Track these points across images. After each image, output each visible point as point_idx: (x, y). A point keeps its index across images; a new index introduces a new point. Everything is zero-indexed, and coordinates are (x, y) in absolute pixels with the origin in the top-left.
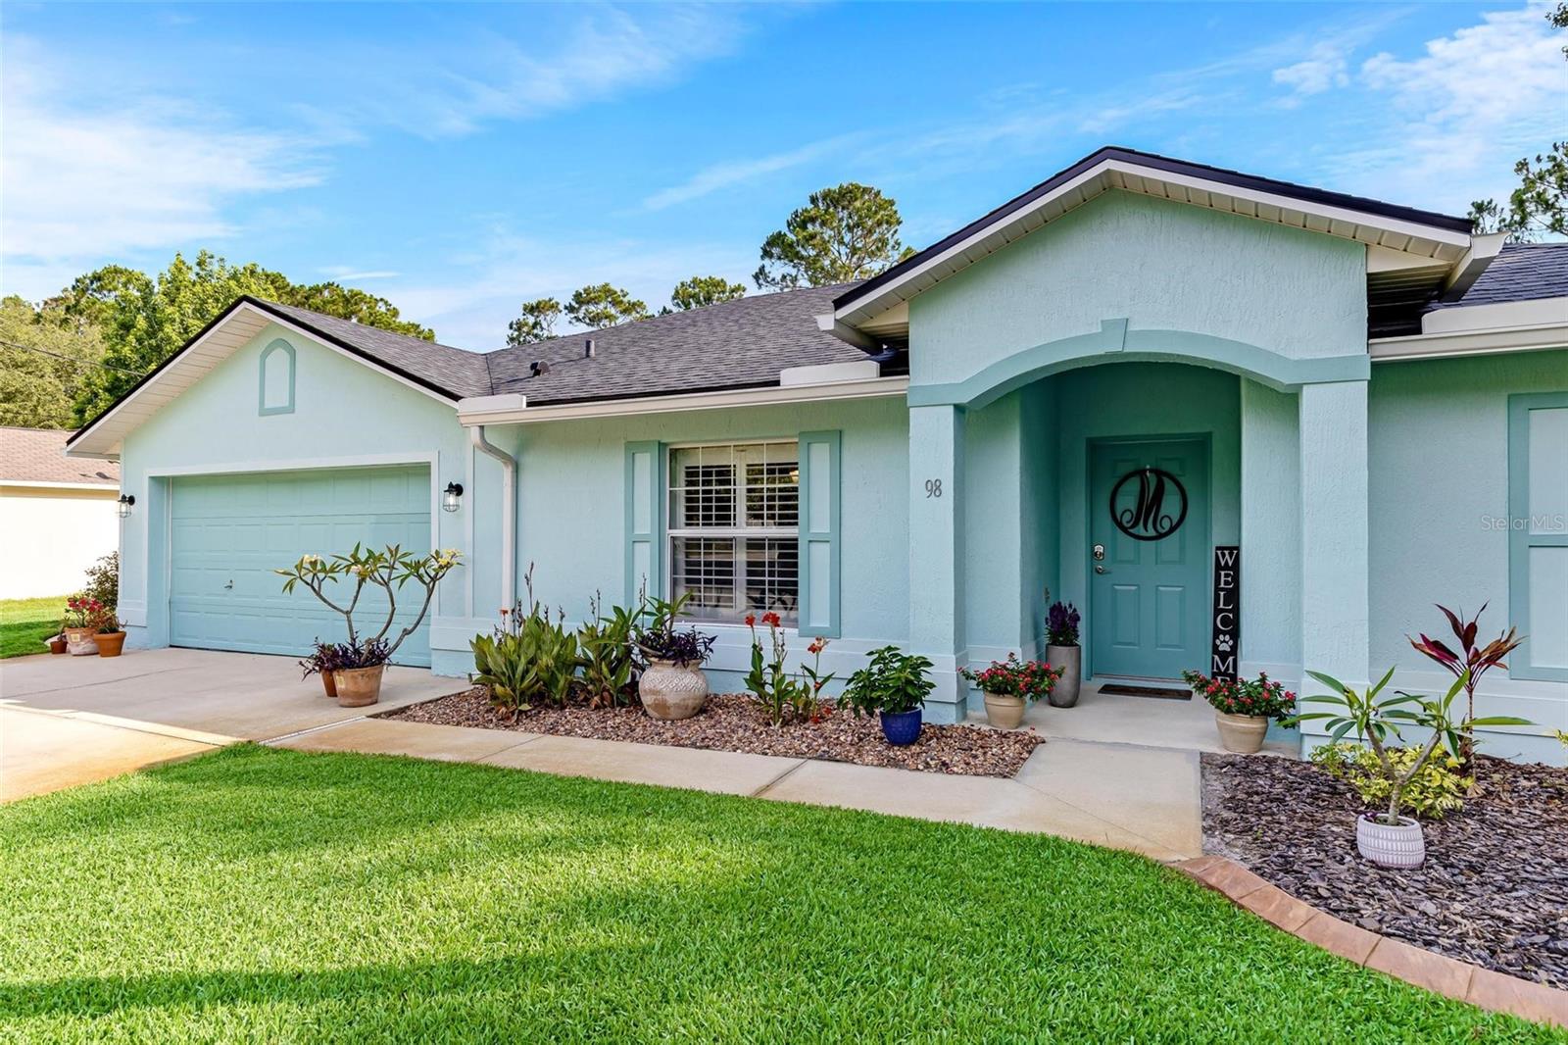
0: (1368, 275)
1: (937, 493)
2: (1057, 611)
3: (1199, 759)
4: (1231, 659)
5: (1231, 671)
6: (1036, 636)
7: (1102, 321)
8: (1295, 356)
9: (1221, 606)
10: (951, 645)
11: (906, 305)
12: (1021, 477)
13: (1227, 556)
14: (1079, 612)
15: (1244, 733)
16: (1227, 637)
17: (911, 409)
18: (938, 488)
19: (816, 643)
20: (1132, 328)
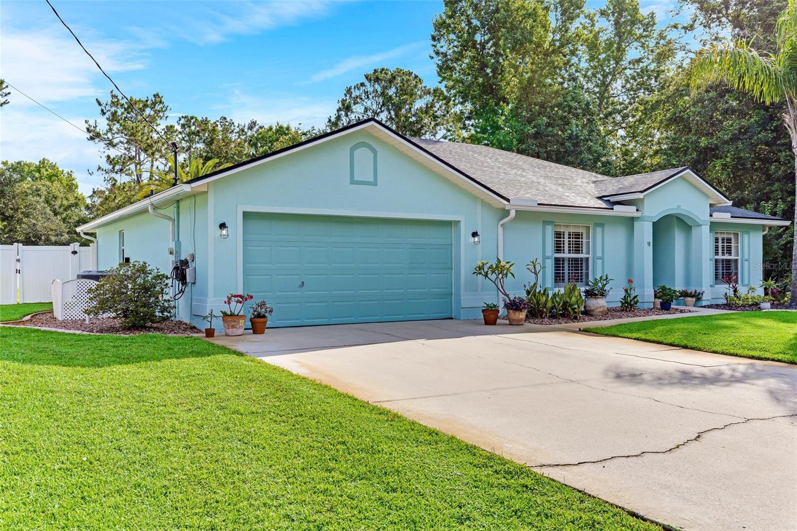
1: (650, 245)
20: (681, 208)
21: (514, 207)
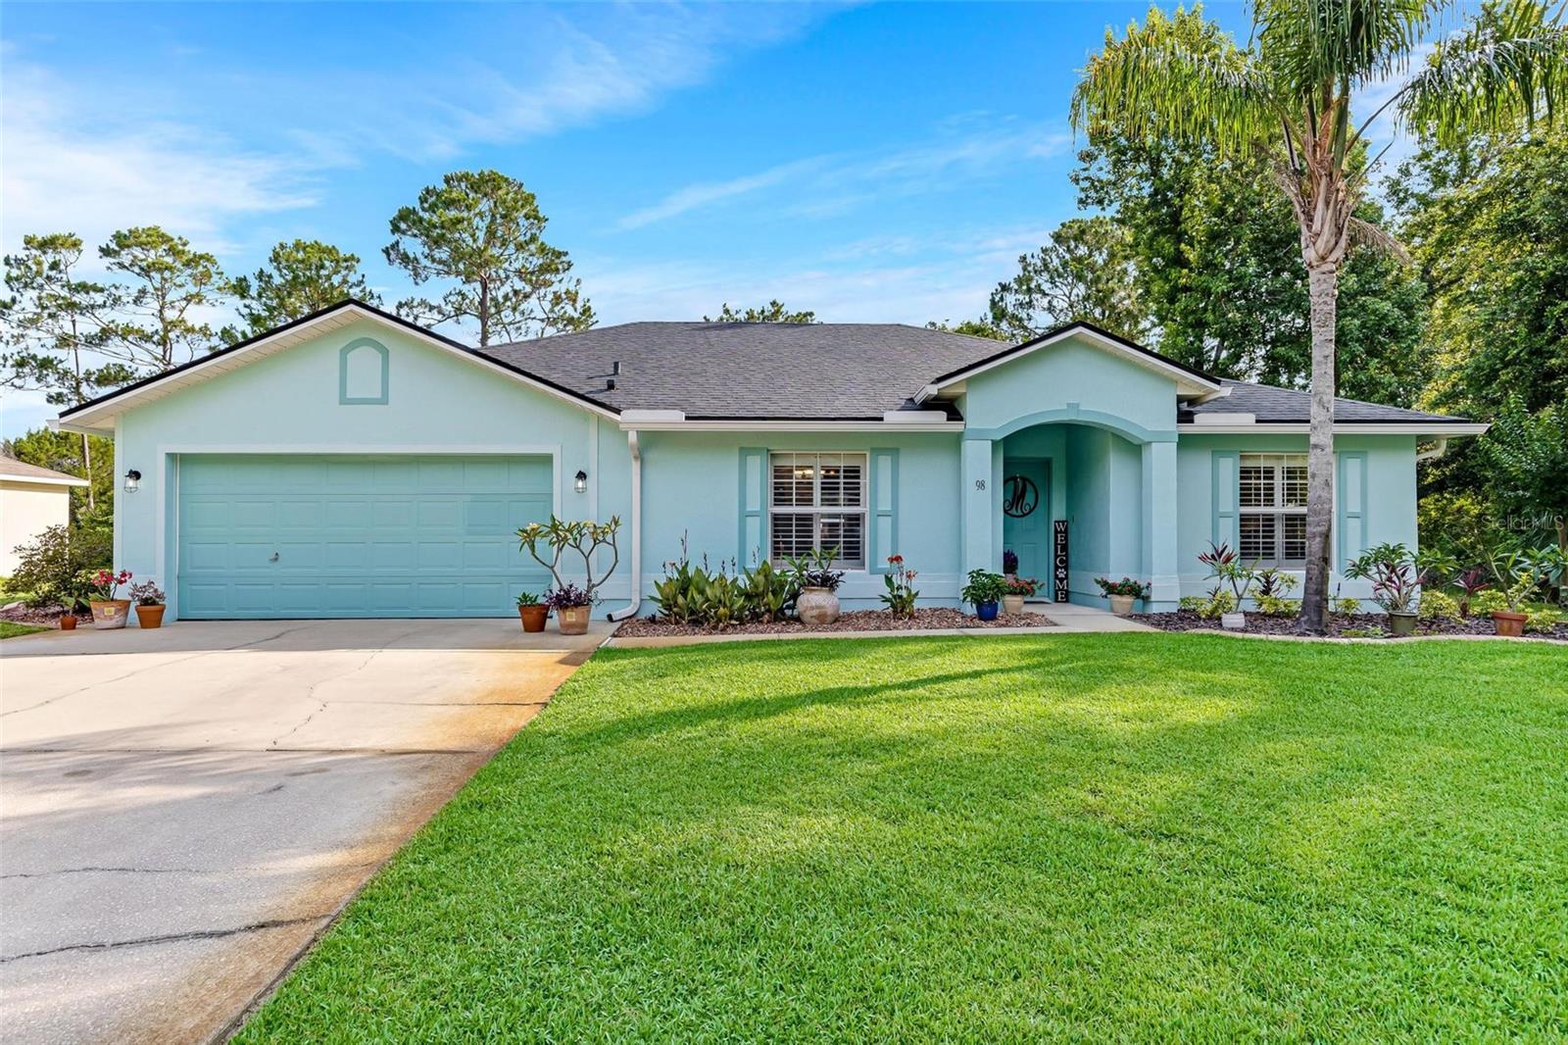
0: (1178, 395)
1: (983, 487)
4: (1065, 581)
7: (1067, 403)
8: (1149, 429)
9: (1059, 553)
13: (1061, 526)
15: (1126, 604)
16: (1063, 570)
17: (967, 441)
20: (1081, 408)
21: (633, 426)
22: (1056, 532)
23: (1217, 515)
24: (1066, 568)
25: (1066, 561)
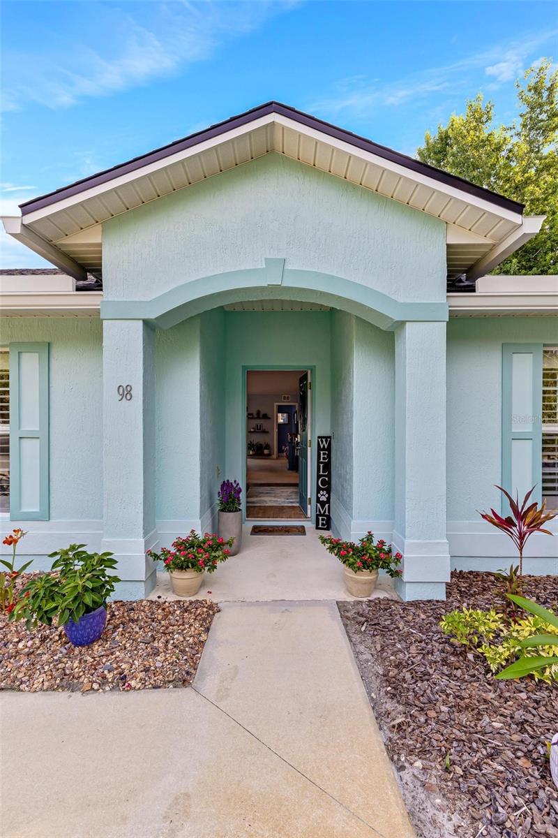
0: (448, 246)
1: (128, 397)
2: (227, 486)
3: (336, 607)
4: (327, 505)
5: (327, 513)
6: (211, 504)
7: (266, 259)
8: (402, 299)
9: (321, 473)
10: (141, 532)
11: (99, 228)
12: (201, 386)
13: (324, 442)
14: (240, 486)
15: (365, 583)
16: (325, 492)
17: (104, 321)
18: (129, 392)
19: (13, 534)
20: (288, 267)
22: (319, 449)
23: (508, 438)
24: (329, 492)
25: (329, 483)
